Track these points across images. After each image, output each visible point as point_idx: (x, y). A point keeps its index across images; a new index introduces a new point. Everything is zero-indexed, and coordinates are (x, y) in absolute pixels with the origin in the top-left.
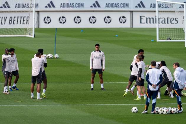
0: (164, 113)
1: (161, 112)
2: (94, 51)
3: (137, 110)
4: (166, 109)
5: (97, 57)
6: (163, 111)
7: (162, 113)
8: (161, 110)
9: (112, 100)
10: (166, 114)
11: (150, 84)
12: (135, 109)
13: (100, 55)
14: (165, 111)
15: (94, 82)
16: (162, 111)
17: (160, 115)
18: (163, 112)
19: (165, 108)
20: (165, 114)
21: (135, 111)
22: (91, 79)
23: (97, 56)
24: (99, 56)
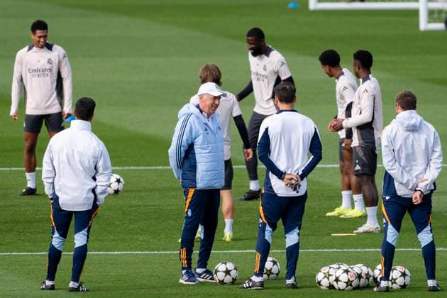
0: (342, 285)
1: (325, 283)
2: (27, 48)
3: (234, 273)
4: (346, 271)
5: (37, 70)
6: (337, 280)
7: (331, 287)
8: (328, 276)
9: (137, 234)
10: (349, 290)
11: (273, 173)
12: (227, 272)
13: (50, 61)
14: (344, 277)
15: (35, 166)
16: (332, 279)
17: (324, 292)
18: (335, 283)
19: (345, 267)
20: (343, 290)
21: (228, 279)
22: (24, 155)
23: (39, 66)
24: (48, 66)
